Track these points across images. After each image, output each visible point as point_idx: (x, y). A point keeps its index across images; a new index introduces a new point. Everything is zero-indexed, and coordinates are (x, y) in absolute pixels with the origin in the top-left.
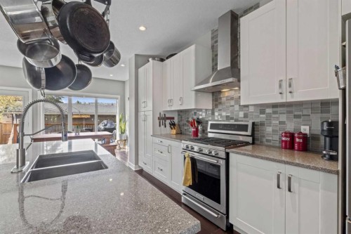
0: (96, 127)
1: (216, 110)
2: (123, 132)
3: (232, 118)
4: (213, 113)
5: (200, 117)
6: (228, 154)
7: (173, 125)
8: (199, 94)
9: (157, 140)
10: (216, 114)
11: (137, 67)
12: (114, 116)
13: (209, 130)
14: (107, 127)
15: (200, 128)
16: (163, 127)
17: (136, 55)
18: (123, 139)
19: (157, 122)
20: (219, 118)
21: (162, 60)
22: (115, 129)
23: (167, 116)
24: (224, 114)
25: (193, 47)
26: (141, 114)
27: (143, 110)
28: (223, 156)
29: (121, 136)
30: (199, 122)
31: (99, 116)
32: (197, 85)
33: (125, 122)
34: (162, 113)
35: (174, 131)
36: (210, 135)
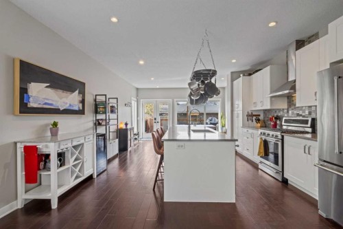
0: (205, 122)
1: (290, 109)
2: (223, 126)
3: (301, 115)
4: (288, 112)
5: (279, 115)
6: (283, 136)
7: (258, 120)
8: (273, 99)
9: (245, 130)
10: (290, 112)
11: (232, 81)
12: (217, 114)
13: (283, 124)
14: (212, 122)
15: (278, 122)
16: (250, 122)
17: (232, 73)
18: (224, 131)
19: (246, 118)
20: (291, 114)
21: (250, 75)
22: (217, 123)
23: (254, 113)
24: (295, 112)
25: (268, 68)
26: (235, 113)
27: (236, 110)
28: (280, 137)
29: (222, 129)
30: (278, 118)
31: (207, 114)
32: (271, 93)
33: (225, 118)
34: (250, 112)
35: (259, 125)
36: (284, 127)
